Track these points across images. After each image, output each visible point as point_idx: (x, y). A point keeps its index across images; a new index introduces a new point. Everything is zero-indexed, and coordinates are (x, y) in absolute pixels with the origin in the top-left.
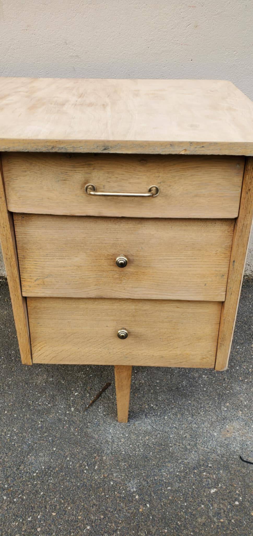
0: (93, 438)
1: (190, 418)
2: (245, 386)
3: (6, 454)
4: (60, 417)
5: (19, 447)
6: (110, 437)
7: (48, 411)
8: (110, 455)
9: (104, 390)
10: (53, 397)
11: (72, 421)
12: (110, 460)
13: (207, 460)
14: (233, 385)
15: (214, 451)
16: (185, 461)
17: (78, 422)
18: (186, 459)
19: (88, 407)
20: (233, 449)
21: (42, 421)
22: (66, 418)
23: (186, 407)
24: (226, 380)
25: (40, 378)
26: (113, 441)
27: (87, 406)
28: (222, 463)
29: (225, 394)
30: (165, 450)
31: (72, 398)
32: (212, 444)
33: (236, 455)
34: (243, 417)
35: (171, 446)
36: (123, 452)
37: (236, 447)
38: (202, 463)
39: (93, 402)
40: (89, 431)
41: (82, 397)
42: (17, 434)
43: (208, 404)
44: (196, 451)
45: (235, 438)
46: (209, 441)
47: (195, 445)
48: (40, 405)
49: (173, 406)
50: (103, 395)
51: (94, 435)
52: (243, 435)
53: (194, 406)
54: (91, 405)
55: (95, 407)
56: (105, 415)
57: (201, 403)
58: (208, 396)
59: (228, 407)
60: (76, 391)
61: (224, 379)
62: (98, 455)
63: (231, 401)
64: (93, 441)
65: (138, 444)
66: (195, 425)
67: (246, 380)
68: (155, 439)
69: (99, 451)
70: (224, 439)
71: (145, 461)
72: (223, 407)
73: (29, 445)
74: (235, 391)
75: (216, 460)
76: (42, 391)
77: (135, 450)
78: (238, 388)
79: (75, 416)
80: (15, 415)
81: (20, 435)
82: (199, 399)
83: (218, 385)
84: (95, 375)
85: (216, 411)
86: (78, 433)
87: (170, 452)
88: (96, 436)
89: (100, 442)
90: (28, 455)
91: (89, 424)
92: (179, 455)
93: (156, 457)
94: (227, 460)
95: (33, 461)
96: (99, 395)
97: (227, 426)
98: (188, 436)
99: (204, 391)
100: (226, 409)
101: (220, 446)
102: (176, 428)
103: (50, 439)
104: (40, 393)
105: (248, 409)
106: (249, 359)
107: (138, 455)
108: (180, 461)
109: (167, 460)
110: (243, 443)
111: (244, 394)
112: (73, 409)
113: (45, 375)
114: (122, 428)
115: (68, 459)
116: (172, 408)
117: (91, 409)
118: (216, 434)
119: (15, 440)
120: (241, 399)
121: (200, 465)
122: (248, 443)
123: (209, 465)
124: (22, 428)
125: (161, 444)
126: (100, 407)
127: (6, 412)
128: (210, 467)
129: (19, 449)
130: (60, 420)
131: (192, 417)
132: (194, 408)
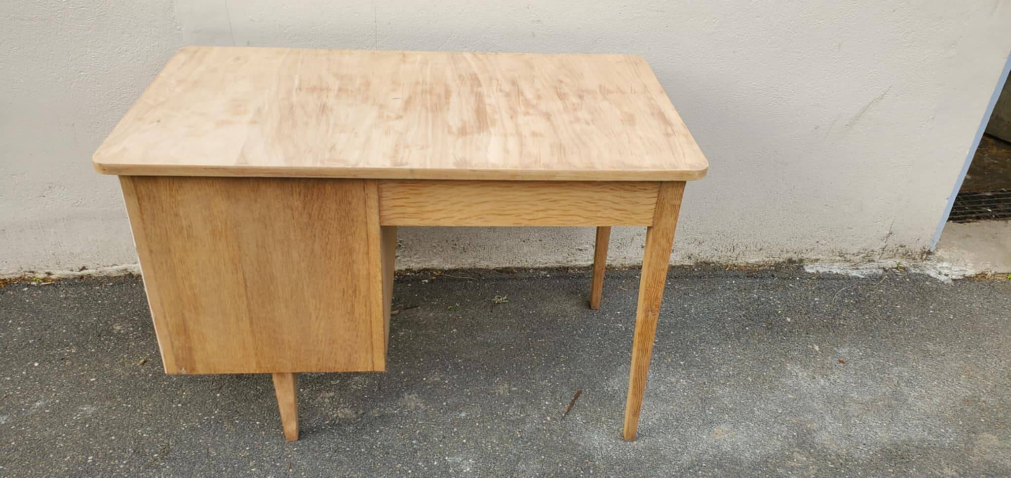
0: (580, 445)
1: (675, 423)
2: (728, 389)
3: (494, 463)
4: (538, 427)
5: (505, 456)
6: (597, 444)
7: (523, 421)
8: (602, 460)
9: (576, 397)
10: (523, 406)
11: (552, 430)
12: (603, 464)
13: (700, 461)
14: (715, 389)
15: (706, 452)
16: (679, 462)
17: (559, 431)
18: (679, 461)
19: (565, 416)
20: (724, 450)
21: (519, 432)
22: (545, 427)
23: (668, 412)
24: (706, 383)
25: (501, 387)
26: (601, 448)
27: (563, 415)
28: (715, 462)
29: (707, 398)
30: (657, 453)
31: (544, 408)
32: (702, 447)
33: (729, 455)
34: (730, 420)
35: (662, 450)
36: (615, 457)
37: (726, 447)
38: (696, 463)
39: (569, 410)
40: (573, 438)
41: (555, 406)
42: (498, 445)
43: (692, 408)
44: (687, 453)
45: (724, 440)
46: (699, 444)
47: (686, 447)
48: (511, 416)
49: (655, 412)
50: (576, 403)
51: (580, 443)
52: (733, 436)
53: (677, 411)
54: (567, 413)
55: (571, 416)
56: (585, 423)
57: (684, 408)
58: (690, 400)
59: (712, 410)
60: (546, 400)
61: (704, 383)
62: (589, 460)
63: (715, 405)
64: (580, 448)
65: (627, 449)
66: (682, 430)
67: (728, 384)
68: (644, 443)
69: (590, 457)
70: (713, 441)
71: (639, 464)
72: (707, 411)
73: (515, 455)
74: (718, 395)
75: (709, 461)
76: (509, 401)
77: (626, 455)
78: (721, 392)
79: (554, 425)
80: (489, 427)
81: (502, 445)
82: (681, 403)
83: (698, 389)
84: (562, 383)
85: (701, 415)
86: (562, 441)
87: (662, 455)
88: (583, 444)
89: (587, 448)
90: (517, 463)
91: (571, 432)
92: (671, 457)
93: (649, 461)
94: (720, 460)
95: (525, 469)
96: (572, 404)
97: (715, 429)
98: (676, 439)
99: (684, 396)
100: (711, 413)
101: (712, 448)
102: (663, 433)
103: (535, 448)
104: (507, 403)
105: (734, 412)
106: (728, 361)
107: (631, 459)
108: (673, 463)
109: (660, 462)
110: (733, 444)
111: (728, 397)
112: (549, 418)
113: (505, 385)
114: (607, 434)
115: (560, 465)
116: (655, 414)
117: (567, 417)
118: (704, 437)
119: (498, 450)
120: (726, 402)
121: (694, 465)
122: (739, 444)
123: (704, 465)
124: (501, 439)
125: (651, 448)
126: (577, 415)
127: (477, 424)
128: (705, 466)
129: (507, 459)
130: (538, 429)
131: (677, 422)
132: (677, 413)
